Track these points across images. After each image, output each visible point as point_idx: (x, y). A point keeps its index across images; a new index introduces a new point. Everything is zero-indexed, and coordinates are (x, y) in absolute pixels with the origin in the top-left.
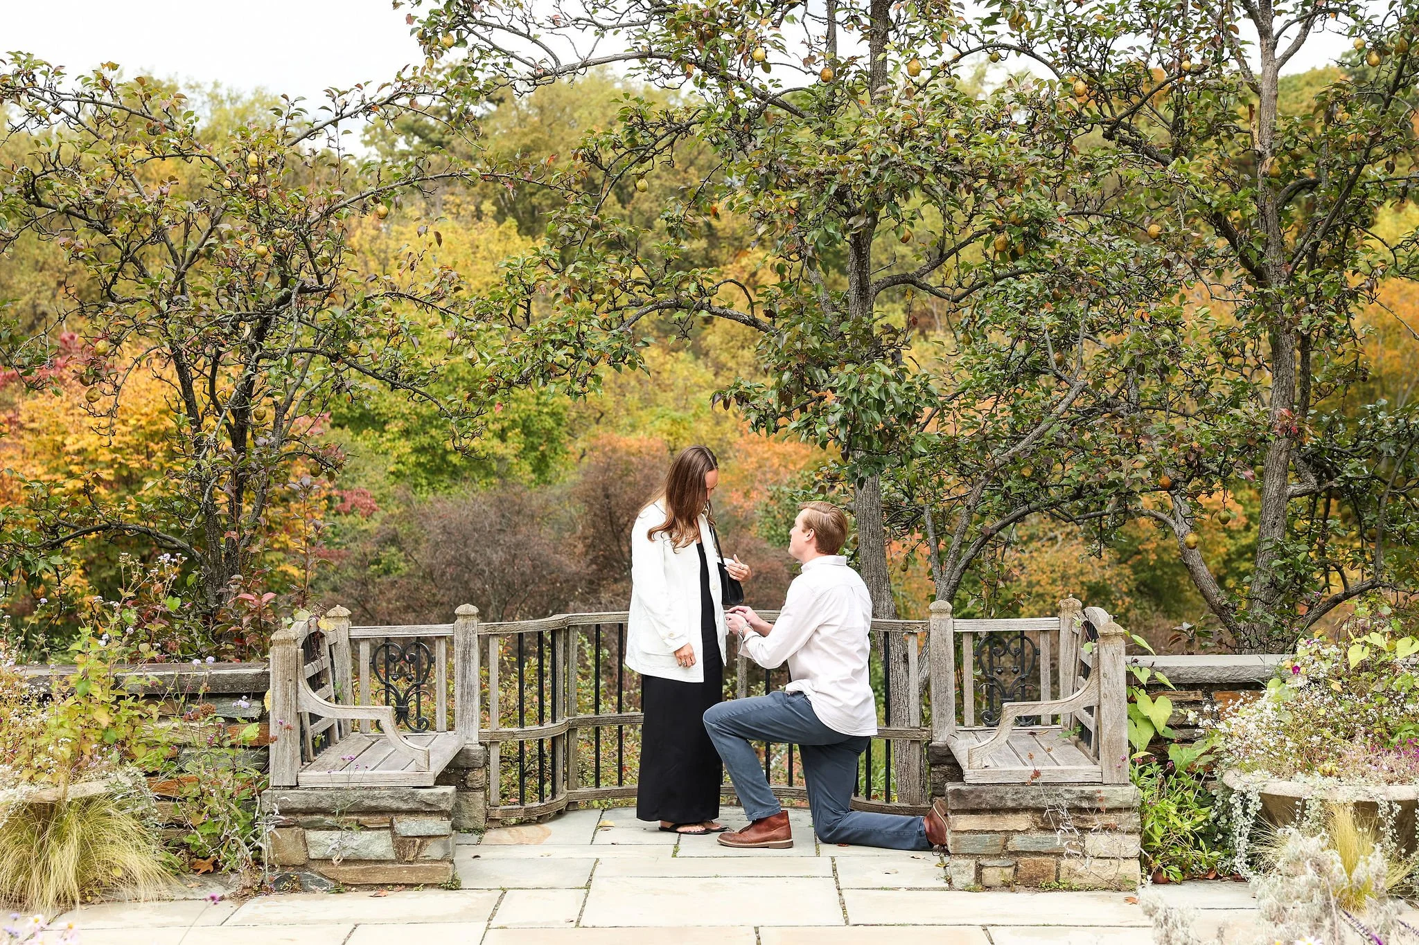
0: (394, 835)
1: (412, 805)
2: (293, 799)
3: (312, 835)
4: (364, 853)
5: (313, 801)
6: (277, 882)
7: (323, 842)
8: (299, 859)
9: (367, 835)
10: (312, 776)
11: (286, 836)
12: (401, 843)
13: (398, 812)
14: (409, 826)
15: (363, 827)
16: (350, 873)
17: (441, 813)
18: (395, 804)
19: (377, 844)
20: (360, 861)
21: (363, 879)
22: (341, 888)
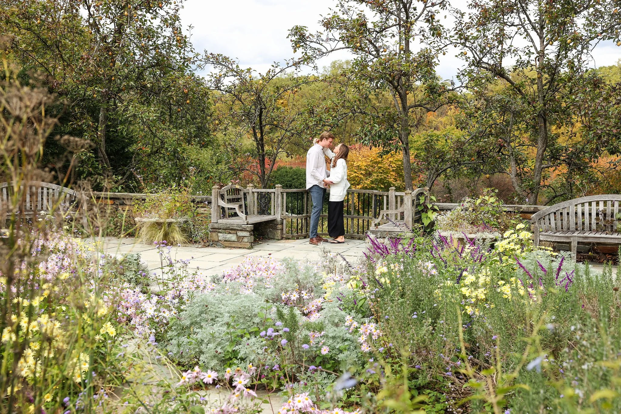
0: (237, 235)
1: (241, 229)
2: (216, 226)
3: (219, 234)
4: (230, 239)
5: (220, 226)
6: (212, 244)
7: (221, 236)
8: (217, 240)
9: (231, 235)
10: (220, 221)
11: (214, 234)
12: (238, 237)
13: (238, 230)
14: (240, 234)
15: (230, 233)
16: (227, 244)
17: (247, 231)
18: (237, 228)
19: (233, 237)
20: (229, 241)
21: (230, 245)
22: (225, 247)
